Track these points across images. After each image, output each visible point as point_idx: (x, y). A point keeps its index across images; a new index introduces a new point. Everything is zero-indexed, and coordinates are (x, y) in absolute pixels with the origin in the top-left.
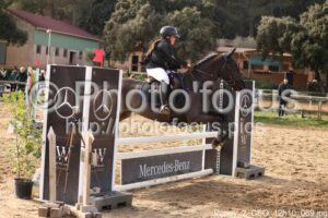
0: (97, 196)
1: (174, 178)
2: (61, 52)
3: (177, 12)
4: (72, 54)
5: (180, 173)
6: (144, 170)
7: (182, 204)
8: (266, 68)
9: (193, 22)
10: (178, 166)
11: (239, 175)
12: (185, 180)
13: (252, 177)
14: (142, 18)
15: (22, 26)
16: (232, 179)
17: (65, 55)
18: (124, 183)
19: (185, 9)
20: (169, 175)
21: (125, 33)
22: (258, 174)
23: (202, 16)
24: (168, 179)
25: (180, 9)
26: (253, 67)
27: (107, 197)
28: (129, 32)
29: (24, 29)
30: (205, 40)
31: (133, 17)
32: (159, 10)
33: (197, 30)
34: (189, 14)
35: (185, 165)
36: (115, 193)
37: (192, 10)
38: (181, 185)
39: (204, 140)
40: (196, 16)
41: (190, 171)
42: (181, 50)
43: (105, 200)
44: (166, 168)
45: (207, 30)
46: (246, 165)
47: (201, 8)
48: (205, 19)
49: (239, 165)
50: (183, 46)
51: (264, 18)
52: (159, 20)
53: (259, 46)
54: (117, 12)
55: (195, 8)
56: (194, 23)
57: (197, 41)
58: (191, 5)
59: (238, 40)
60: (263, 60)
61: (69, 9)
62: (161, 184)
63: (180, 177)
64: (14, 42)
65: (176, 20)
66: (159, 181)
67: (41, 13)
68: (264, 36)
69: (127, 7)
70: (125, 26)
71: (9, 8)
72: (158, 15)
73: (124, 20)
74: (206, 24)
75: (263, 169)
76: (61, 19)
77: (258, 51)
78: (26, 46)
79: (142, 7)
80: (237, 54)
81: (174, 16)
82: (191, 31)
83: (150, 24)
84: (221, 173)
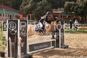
0: (23, 55)
1: (43, 49)
4: (11, 16)
7: (47, 56)
8: (67, 17)
9: (45, 5)
10: (44, 46)
11: (61, 48)
13: (65, 48)
14: (31, 4)
17: (9, 16)
18: (30, 51)
20: (42, 48)
21: (26, 9)
22: (67, 47)
23: (48, 3)
24: (42, 50)
25: (41, 1)
26: (63, 17)
28: (27, 8)
30: (49, 10)
31: (28, 4)
32: (35, 2)
33: (47, 7)
34: (44, 2)
36: (28, 54)
38: (45, 51)
40: (46, 3)
41: (48, 47)
43: (25, 56)
44: (41, 46)
45: (49, 7)
46: (63, 45)
49: (61, 45)
50: (43, 12)
51: (66, 2)
52: (36, 4)
53: (65, 11)
54: (23, 3)
56: (46, 5)
59: (59, 9)
60: (66, 14)
61: (9, 2)
63: (45, 49)
66: (39, 50)
67: (1, 4)
69: (26, 1)
73: (25, 5)
74: (49, 5)
76: (7, 6)
79: (30, 1)
80: (59, 13)
81: (40, 3)
82: (45, 7)
83: (33, 6)
84: (56, 47)
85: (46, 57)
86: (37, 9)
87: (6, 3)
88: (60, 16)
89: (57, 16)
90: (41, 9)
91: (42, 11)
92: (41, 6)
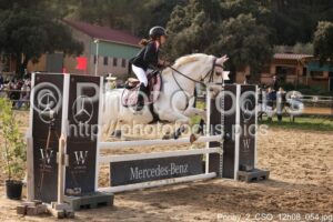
0: (76, 196)
1: (171, 181)
2: (120, 62)
3: (232, 20)
5: (176, 176)
6: (135, 173)
8: (326, 75)
9: (248, 29)
10: (174, 169)
11: (240, 178)
12: (183, 183)
13: (253, 180)
14: (197, 27)
15: (78, 37)
16: (233, 183)
18: (113, 185)
19: (240, 16)
20: (168, 177)
21: (180, 42)
23: (258, 23)
24: (164, 182)
25: (235, 17)
26: (312, 73)
27: (87, 197)
28: (184, 40)
29: (80, 40)
30: (260, 47)
31: (188, 25)
32: (214, 18)
33: (252, 37)
34: (244, 21)
35: (183, 168)
37: (247, 17)
38: (175, 188)
39: (208, 144)
40: (251, 23)
42: (236, 58)
44: (160, 171)
45: (262, 37)
47: (256, 15)
48: (261, 26)
49: (241, 168)
50: (239, 55)
51: (320, 23)
52: (214, 27)
53: (317, 51)
54: (172, 20)
55: (250, 15)
56: (250, 30)
57: (252, 49)
58: (247, 12)
59: (298, 46)
60: (321, 66)
61: (129, 19)
62: (156, 187)
63: (178, 180)
64: (71, 53)
65: (231, 27)
66: (153, 183)
67: (100, 23)
68: (321, 42)
69: (182, 15)
70: (180, 34)
71: (65, 18)
72: (214, 23)
73: (179, 29)
74: (262, 31)
75: (268, 173)
76: (121, 29)
77: (315, 57)
78: (82, 57)
79: (197, 15)
80: (296, 60)
81: (229, 24)
82: (246, 39)
83: (206, 32)
84: (224, 176)
85: (161, 208)
86: (220, 42)
87: (117, 18)
88: (301, 72)
89: (290, 69)
90: (234, 43)
91: (236, 51)
92: (233, 33)
